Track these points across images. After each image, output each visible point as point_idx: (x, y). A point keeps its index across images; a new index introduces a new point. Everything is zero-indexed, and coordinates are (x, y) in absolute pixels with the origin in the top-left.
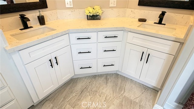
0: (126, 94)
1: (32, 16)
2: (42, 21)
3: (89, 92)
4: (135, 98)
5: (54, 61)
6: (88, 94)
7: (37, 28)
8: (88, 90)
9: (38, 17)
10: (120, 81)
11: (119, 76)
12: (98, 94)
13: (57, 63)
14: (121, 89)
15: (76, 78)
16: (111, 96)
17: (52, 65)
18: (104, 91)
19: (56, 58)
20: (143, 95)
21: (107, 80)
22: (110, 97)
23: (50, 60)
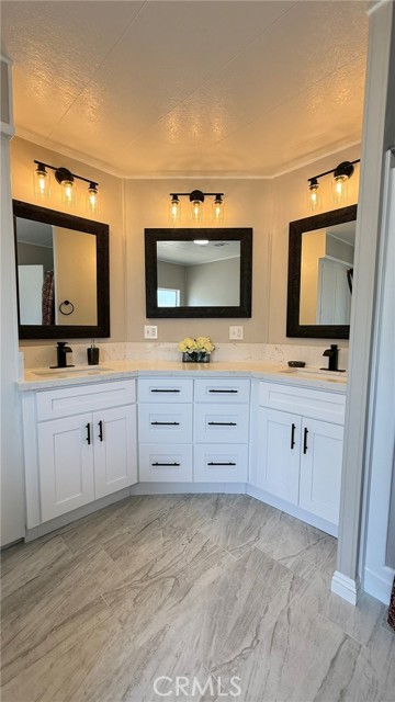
0: (262, 545)
1: (79, 348)
2: (93, 356)
3: (164, 529)
4: (284, 556)
5: (95, 431)
6: (161, 532)
7: (81, 368)
8: (164, 524)
9: (89, 350)
10: (251, 512)
11: (251, 501)
12: (185, 536)
13: (101, 436)
14: (249, 530)
15: (139, 497)
16: (220, 544)
17: (89, 439)
18: (203, 531)
19: (100, 424)
20: (308, 552)
21: (217, 508)
22: (216, 546)
23: (88, 426)
